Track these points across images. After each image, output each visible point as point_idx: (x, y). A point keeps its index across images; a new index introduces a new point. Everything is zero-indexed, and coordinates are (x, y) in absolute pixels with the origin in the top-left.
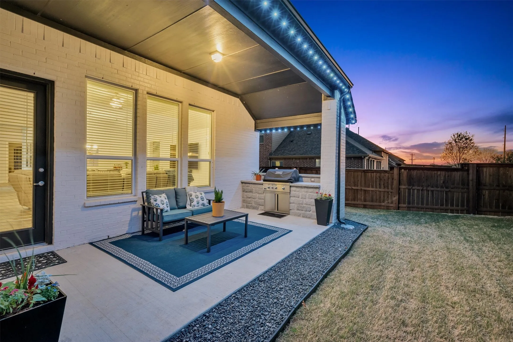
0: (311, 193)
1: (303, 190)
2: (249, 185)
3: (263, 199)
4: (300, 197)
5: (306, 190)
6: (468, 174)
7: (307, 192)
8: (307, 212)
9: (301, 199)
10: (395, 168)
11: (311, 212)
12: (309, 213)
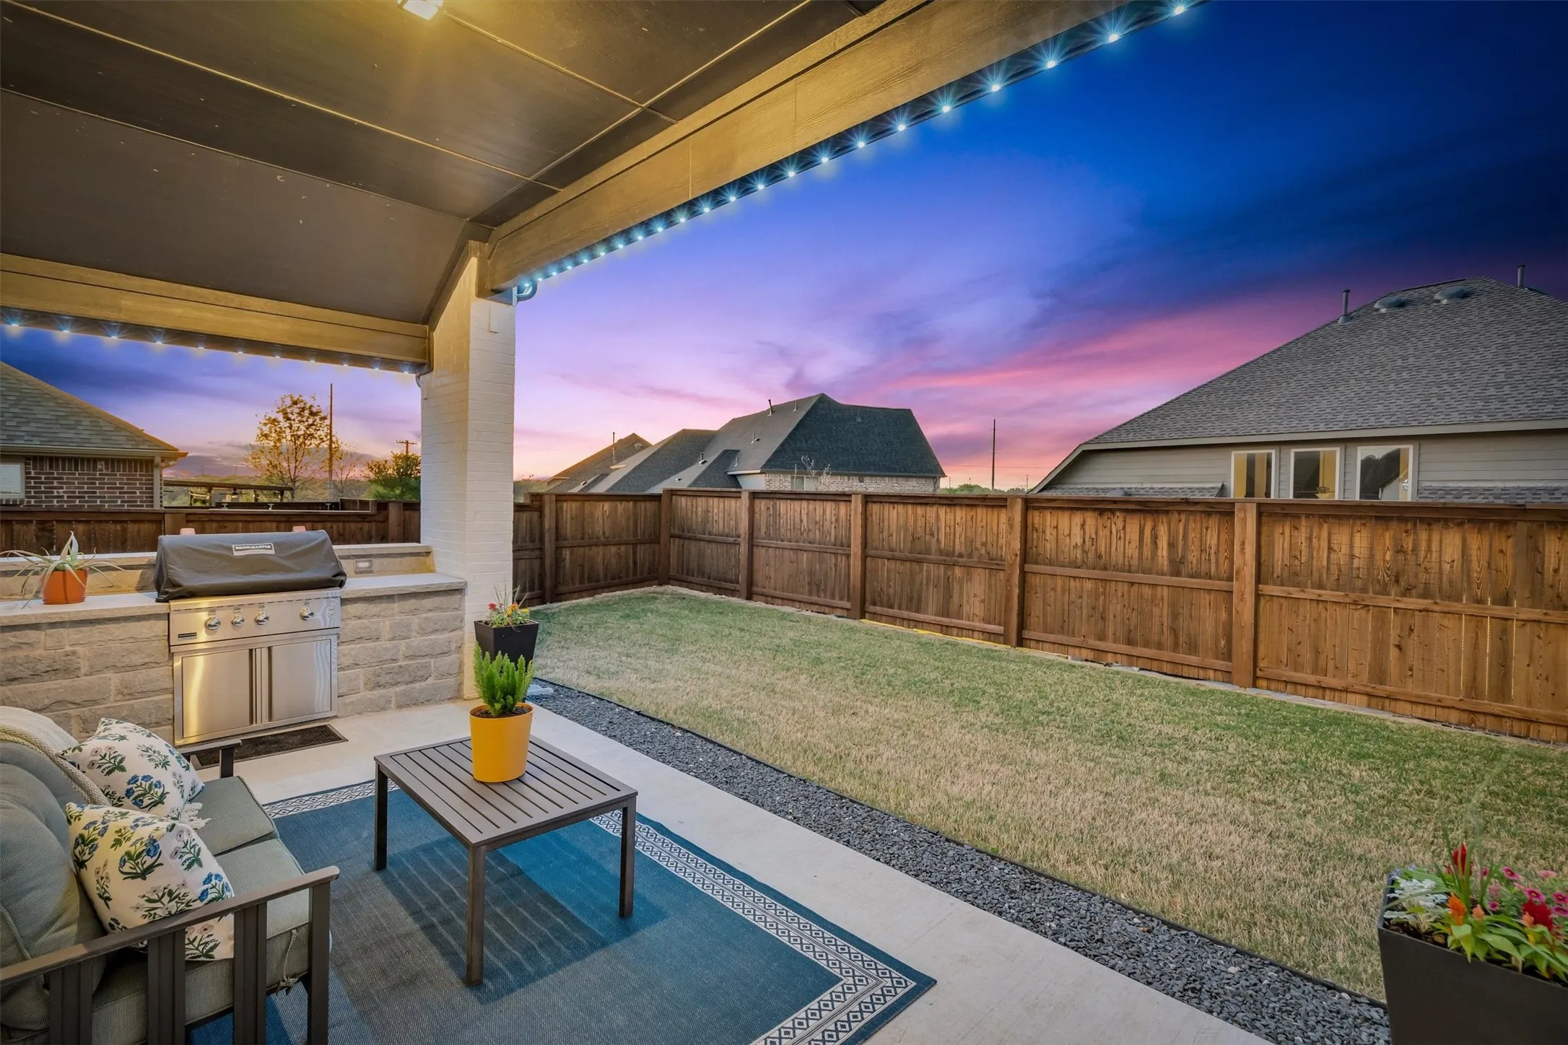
0: (430, 615)
1: (396, 606)
2: (32, 635)
3: (164, 690)
4: (386, 634)
5: (411, 604)
6: (541, 516)
7: (415, 612)
8: (417, 685)
9: (389, 644)
10: (391, 505)
11: (430, 681)
12: (423, 684)
